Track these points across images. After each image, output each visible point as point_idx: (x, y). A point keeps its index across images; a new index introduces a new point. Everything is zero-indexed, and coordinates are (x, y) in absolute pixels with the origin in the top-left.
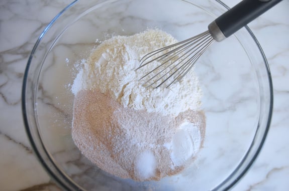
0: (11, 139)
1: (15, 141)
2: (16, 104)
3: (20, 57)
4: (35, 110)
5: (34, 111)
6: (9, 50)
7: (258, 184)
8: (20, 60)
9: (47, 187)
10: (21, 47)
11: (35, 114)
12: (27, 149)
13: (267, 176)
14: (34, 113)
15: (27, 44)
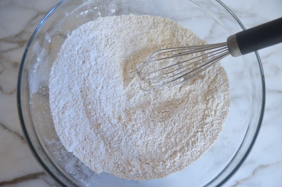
0: (6, 128)
1: (10, 131)
2: (11, 93)
3: (15, 45)
4: (30, 103)
5: (29, 105)
6: (5, 38)
7: (245, 179)
8: (16, 49)
9: (41, 176)
10: (17, 36)
11: (31, 108)
12: (22, 138)
13: (254, 173)
14: (29, 107)
15: (23, 32)
